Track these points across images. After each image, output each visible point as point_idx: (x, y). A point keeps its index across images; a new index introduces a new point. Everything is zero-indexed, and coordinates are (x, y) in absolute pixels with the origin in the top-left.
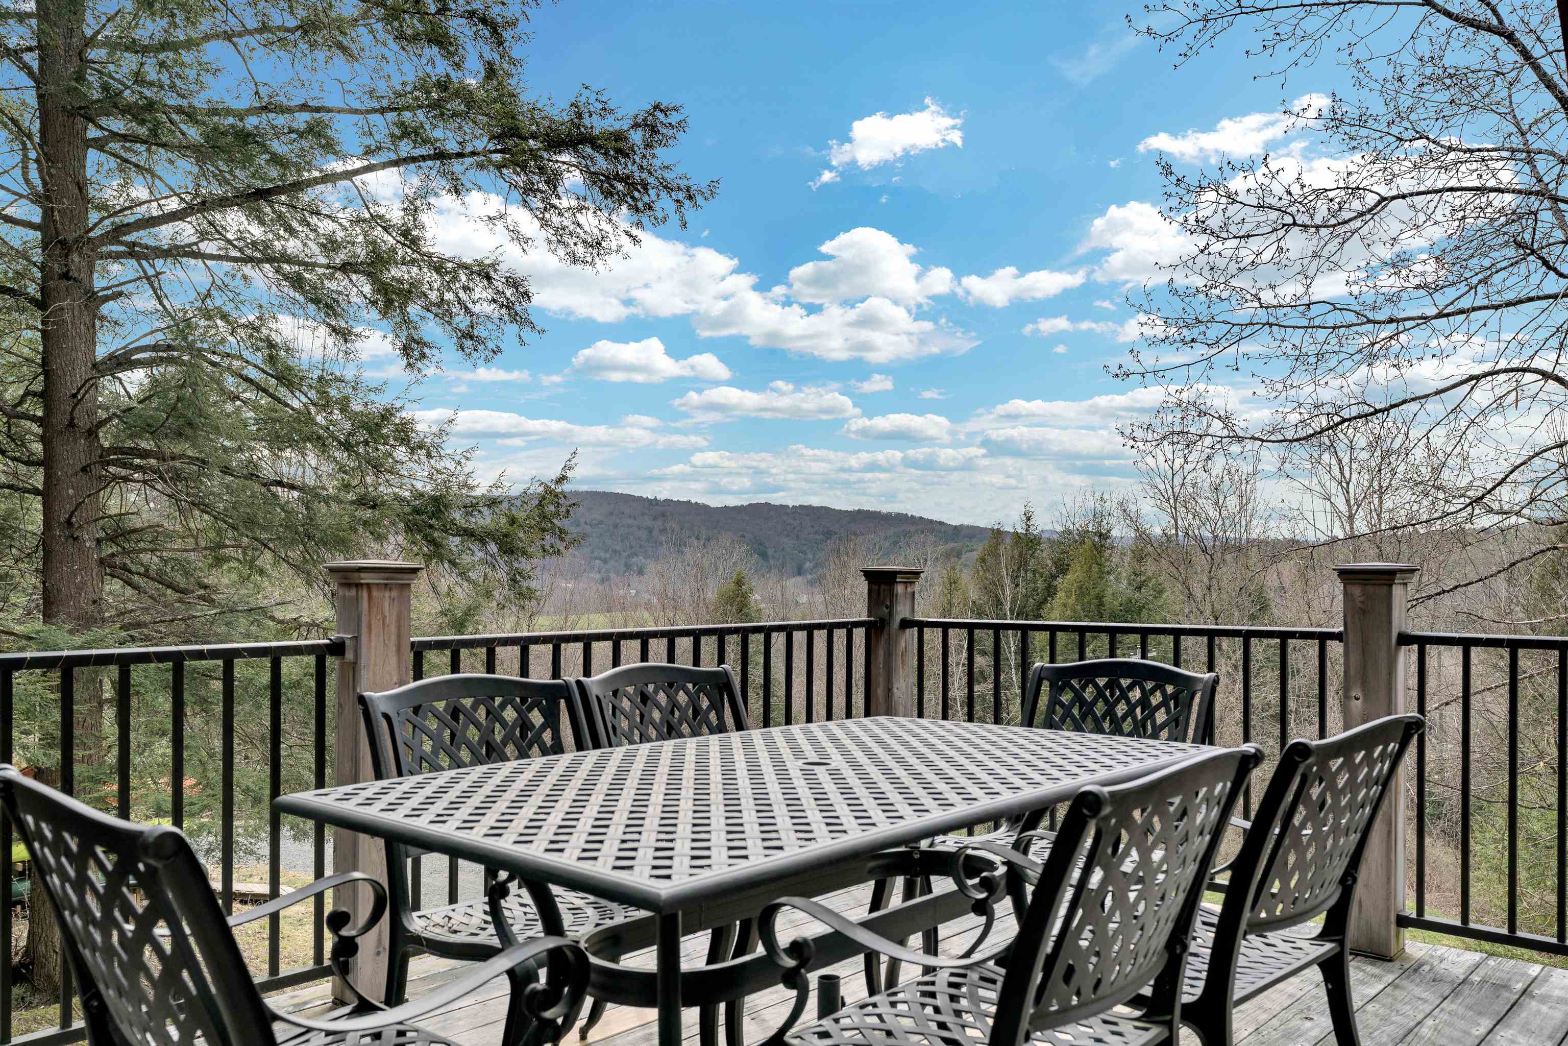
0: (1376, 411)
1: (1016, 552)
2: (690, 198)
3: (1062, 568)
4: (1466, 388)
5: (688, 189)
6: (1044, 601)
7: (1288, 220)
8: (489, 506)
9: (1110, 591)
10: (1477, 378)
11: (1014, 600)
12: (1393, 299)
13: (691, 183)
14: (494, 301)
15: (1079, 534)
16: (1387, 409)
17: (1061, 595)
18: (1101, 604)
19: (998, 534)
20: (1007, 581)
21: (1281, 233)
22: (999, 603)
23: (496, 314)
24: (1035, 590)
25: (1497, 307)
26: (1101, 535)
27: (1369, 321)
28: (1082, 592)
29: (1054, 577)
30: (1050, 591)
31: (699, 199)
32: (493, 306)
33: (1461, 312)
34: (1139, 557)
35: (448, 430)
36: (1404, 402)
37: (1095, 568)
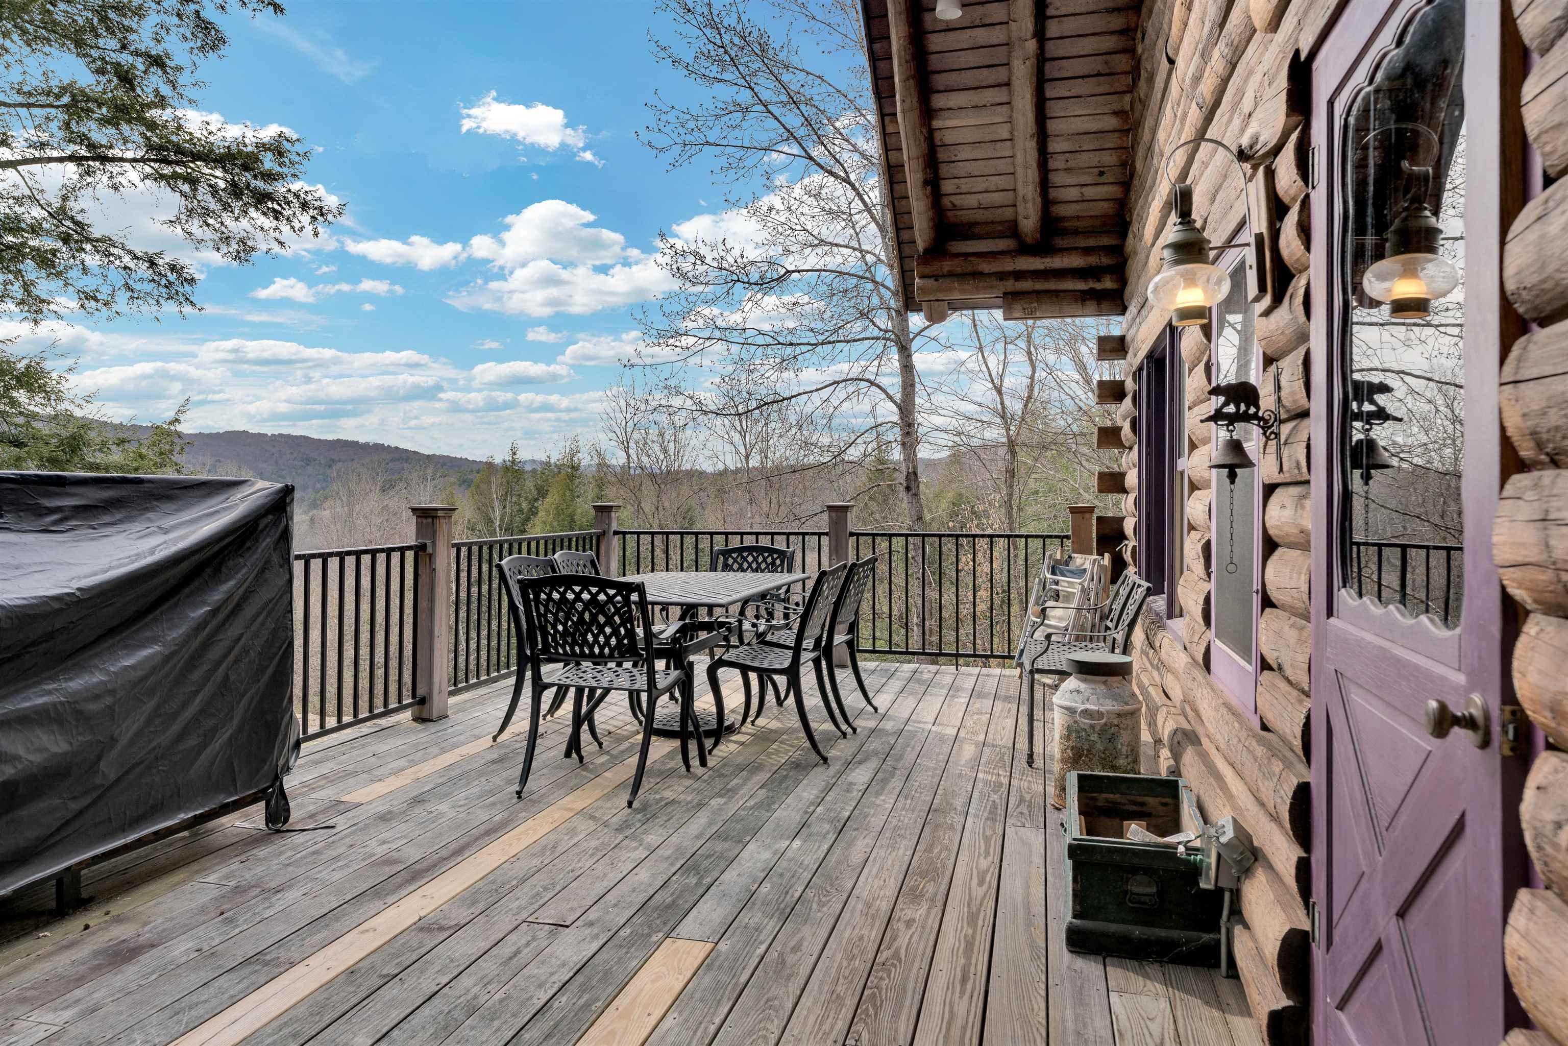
0: (784, 399)
1: (504, 480)
2: (322, 215)
3: (542, 493)
4: (832, 388)
5: (321, 208)
6: (528, 519)
7: (735, 277)
8: (118, 445)
9: (579, 511)
10: (838, 383)
11: (502, 519)
12: (791, 331)
13: (323, 204)
14: (154, 280)
15: (556, 465)
16: (790, 398)
17: (541, 514)
18: (573, 521)
19: (490, 465)
20: (497, 504)
21: (730, 285)
22: (490, 521)
23: (156, 292)
24: (521, 511)
25: (848, 342)
26: (573, 467)
27: (779, 343)
28: (559, 512)
29: (536, 500)
30: (533, 512)
31: (330, 217)
32: (153, 285)
33: (830, 343)
34: (601, 483)
35: (67, 376)
36: (800, 394)
37: (568, 493)
